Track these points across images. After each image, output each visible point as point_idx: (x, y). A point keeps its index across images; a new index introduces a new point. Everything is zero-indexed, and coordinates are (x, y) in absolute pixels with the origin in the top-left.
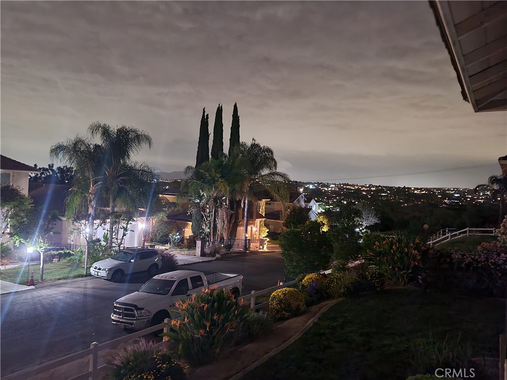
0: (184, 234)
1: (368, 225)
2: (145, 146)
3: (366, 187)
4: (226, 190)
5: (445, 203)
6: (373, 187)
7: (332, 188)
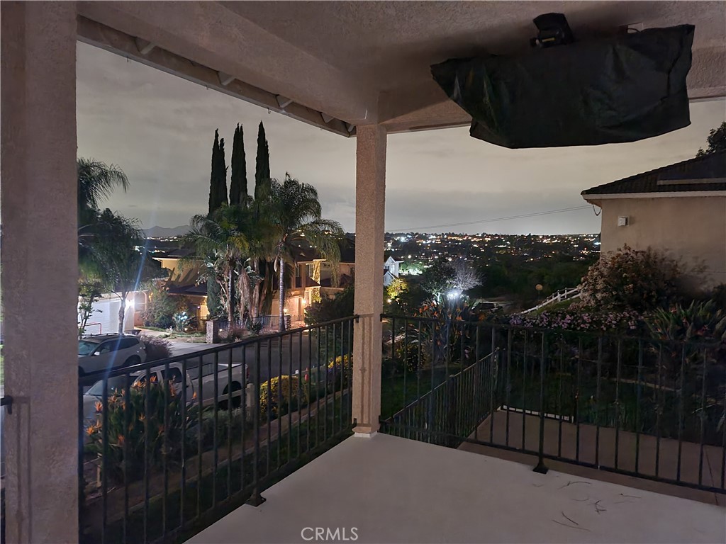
0: (199, 314)
1: (465, 289)
2: (116, 186)
3: (479, 237)
4: (244, 248)
5: (583, 255)
6: (488, 236)
7: (432, 240)
